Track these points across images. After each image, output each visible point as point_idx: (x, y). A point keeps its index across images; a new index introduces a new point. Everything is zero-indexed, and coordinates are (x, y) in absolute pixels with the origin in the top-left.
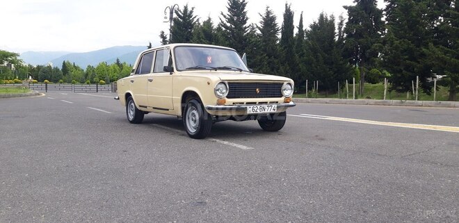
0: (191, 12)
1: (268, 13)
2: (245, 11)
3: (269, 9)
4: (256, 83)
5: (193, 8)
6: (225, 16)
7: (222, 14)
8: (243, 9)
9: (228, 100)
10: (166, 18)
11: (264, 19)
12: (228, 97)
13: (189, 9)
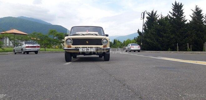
0: (155, 13)
1: (197, 9)
2: (182, 9)
3: (197, 7)
4: (86, 39)
5: (156, 12)
6: (171, 13)
7: (170, 12)
8: (181, 9)
9: (72, 46)
10: (142, 17)
11: (195, 12)
12: (73, 45)
13: (154, 12)
